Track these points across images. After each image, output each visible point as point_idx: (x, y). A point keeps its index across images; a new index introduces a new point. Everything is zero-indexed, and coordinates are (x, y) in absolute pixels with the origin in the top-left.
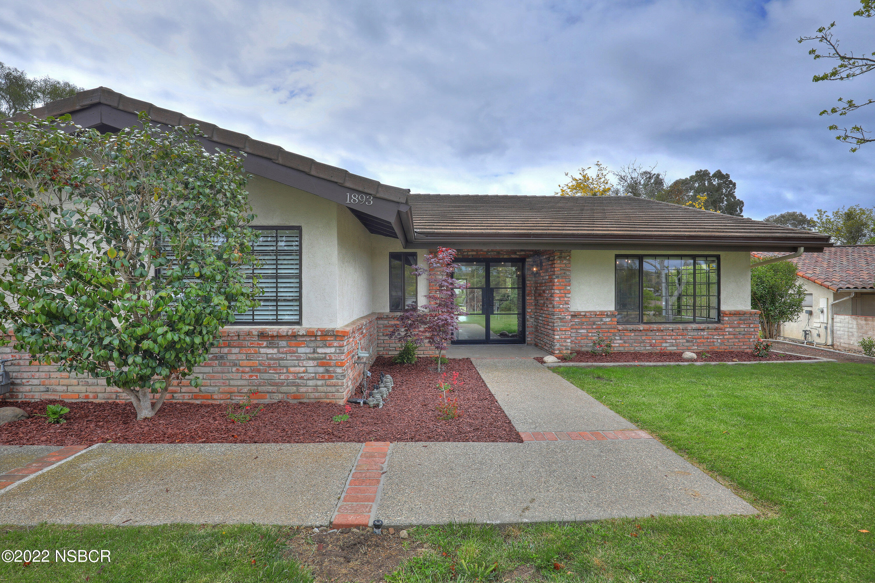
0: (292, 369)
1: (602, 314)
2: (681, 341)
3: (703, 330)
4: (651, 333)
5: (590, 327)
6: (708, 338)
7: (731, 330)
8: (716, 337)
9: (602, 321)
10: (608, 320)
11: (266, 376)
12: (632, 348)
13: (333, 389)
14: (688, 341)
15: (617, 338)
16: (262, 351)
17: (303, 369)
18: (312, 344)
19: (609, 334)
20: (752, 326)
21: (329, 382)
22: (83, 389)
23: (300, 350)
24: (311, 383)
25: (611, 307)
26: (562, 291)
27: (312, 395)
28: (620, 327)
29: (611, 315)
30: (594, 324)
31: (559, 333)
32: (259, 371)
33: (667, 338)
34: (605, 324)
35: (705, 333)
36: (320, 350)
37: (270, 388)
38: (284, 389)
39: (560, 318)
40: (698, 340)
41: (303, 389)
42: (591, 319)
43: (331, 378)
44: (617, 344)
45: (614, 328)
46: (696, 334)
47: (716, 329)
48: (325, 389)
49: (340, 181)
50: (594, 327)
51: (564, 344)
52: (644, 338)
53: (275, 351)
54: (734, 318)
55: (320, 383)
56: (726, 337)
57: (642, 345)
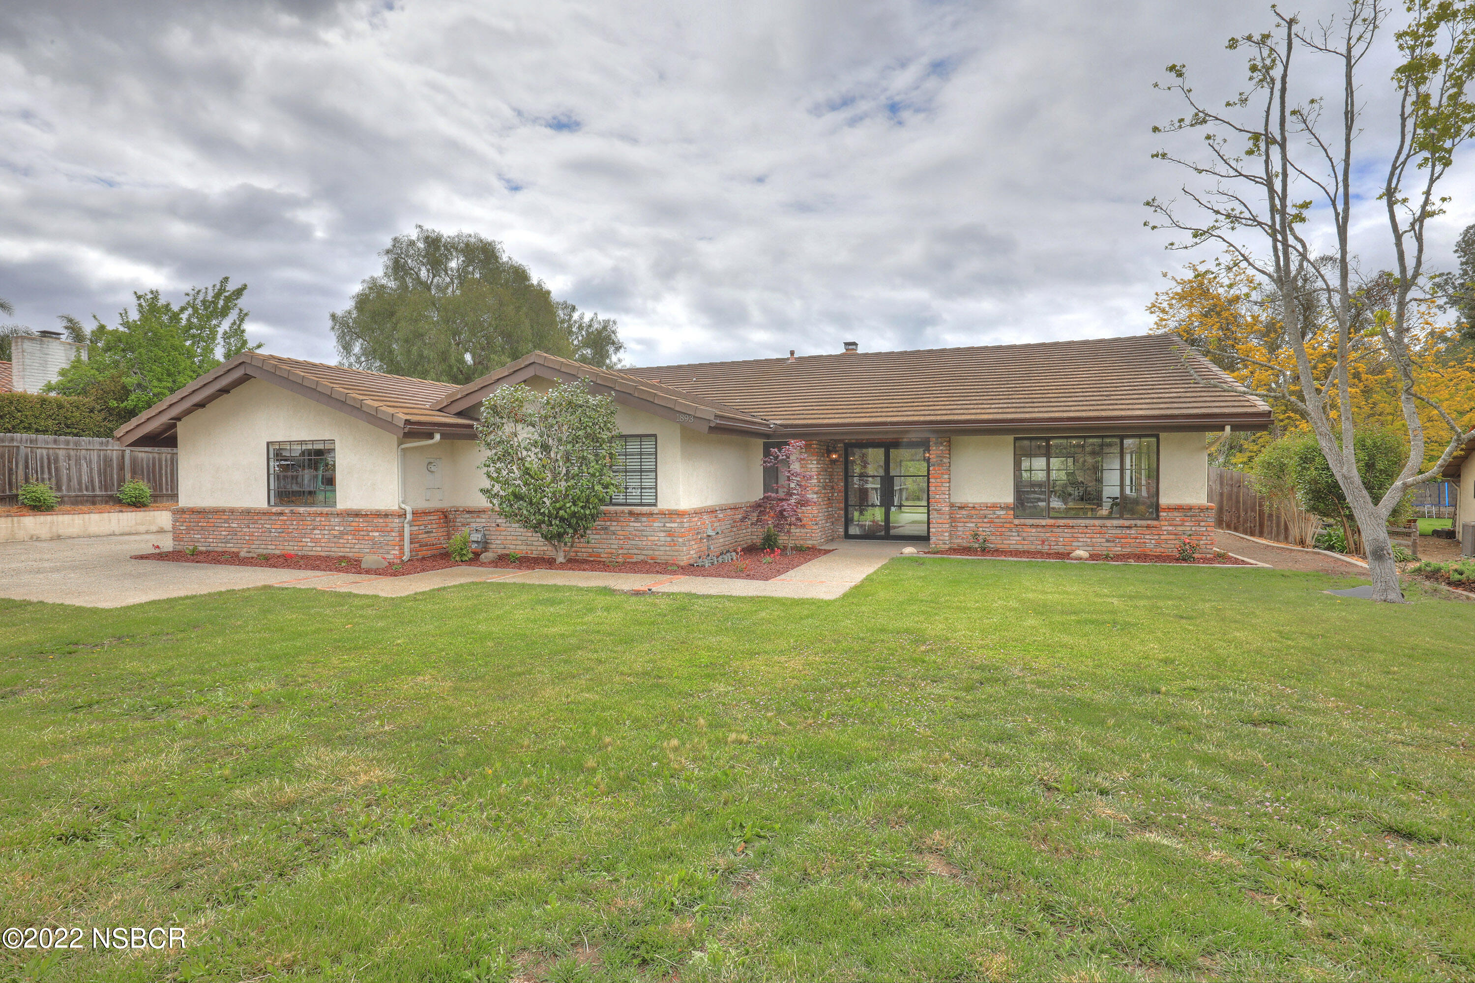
0: (650, 538)
1: (994, 507)
2: (1099, 540)
3: (1129, 527)
4: (1058, 530)
5: (980, 520)
6: (1136, 538)
7: (1171, 528)
8: (1148, 537)
9: (994, 514)
10: (1002, 512)
11: (633, 543)
12: (1033, 547)
13: (676, 554)
14: (1108, 541)
15: (1014, 534)
16: (631, 524)
17: (657, 538)
18: (663, 520)
19: (1004, 529)
20: (1202, 524)
21: (673, 548)
22: (525, 547)
23: (656, 524)
24: (662, 548)
25: (1009, 498)
26: (938, 480)
27: (663, 558)
28: (1017, 522)
29: (1006, 507)
30: (985, 517)
31: (936, 526)
32: (629, 538)
33: (1080, 535)
34: (998, 517)
35: (1133, 532)
36: (667, 525)
37: (636, 551)
38: (644, 552)
39: (936, 510)
40: (1122, 540)
41: (657, 553)
42: (982, 512)
43: (675, 545)
44: (1013, 541)
45: (1010, 523)
46: (1120, 532)
47: (1148, 527)
48: (671, 553)
49: (672, 407)
50: (986, 520)
51: (941, 538)
52: (1048, 535)
53: (639, 524)
54: (1176, 514)
55: (668, 548)
56: (1162, 537)
57: (1046, 543)
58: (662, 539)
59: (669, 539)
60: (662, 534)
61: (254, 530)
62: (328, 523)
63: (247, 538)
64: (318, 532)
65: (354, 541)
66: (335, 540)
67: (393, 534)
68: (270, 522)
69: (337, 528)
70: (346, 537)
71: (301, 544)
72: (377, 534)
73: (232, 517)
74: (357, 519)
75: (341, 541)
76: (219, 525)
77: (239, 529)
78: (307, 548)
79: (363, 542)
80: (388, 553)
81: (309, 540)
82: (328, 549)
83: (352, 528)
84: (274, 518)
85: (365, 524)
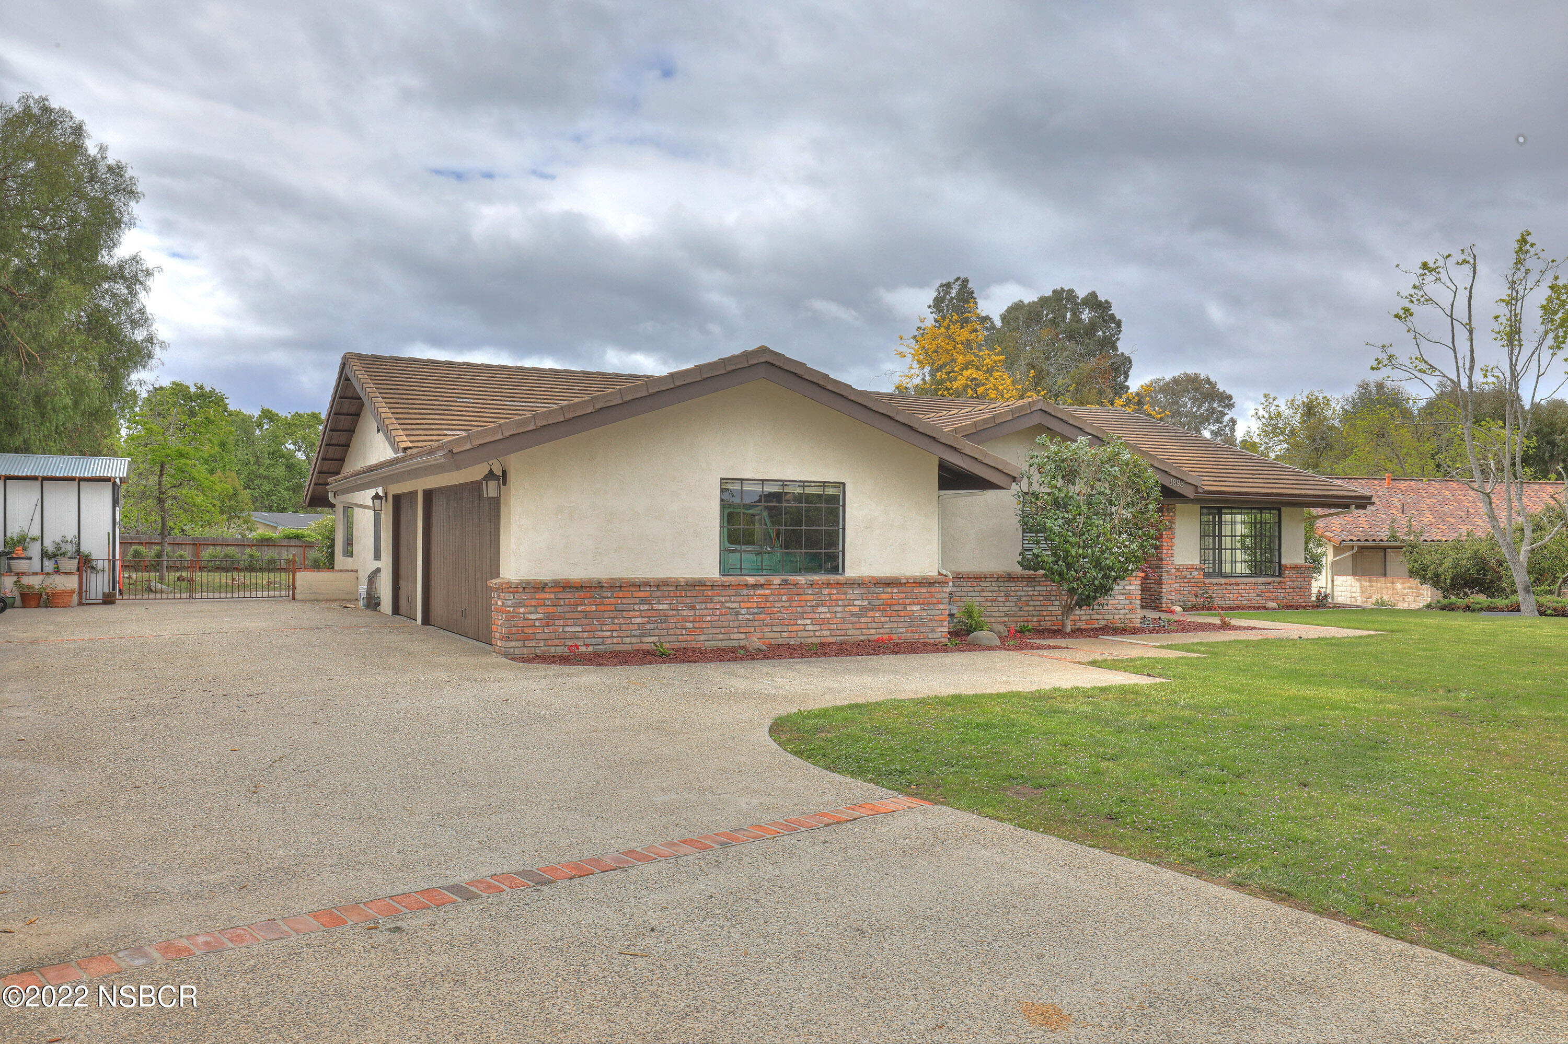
1: (1191, 567)
3: (1269, 583)
5: (1182, 581)
7: (1291, 583)
8: (1279, 591)
9: (1191, 574)
10: (1196, 573)
13: (1134, 617)
14: (1258, 595)
15: (1203, 592)
19: (1197, 588)
20: (1306, 579)
21: (1131, 611)
25: (1196, 561)
26: (1169, 544)
28: (1207, 581)
29: (1198, 568)
30: (1185, 578)
31: (1167, 586)
34: (1193, 577)
35: (1271, 587)
36: (1127, 587)
39: (1167, 571)
40: (1265, 594)
42: (1183, 573)
43: (1133, 608)
45: (1201, 582)
46: (1264, 587)
47: (1279, 583)
48: (1130, 616)
50: (1186, 581)
51: (1170, 597)
52: (1224, 592)
54: (1293, 572)
55: (1127, 612)
56: (1287, 591)
57: (1223, 599)
58: (1122, 602)
59: (1128, 602)
60: (1123, 597)
61: (705, 612)
62: (843, 597)
63: (690, 625)
64: (826, 609)
65: (883, 619)
66: (853, 619)
67: (941, 607)
68: (739, 599)
69: (856, 603)
70: (871, 614)
71: (795, 628)
72: (918, 607)
73: (658, 594)
74: (889, 590)
75: (863, 620)
76: (631, 607)
77: (671, 613)
78: (805, 634)
79: (896, 619)
80: (933, 631)
81: (809, 622)
82: (843, 632)
83: (881, 602)
84: (745, 592)
85: (901, 596)
